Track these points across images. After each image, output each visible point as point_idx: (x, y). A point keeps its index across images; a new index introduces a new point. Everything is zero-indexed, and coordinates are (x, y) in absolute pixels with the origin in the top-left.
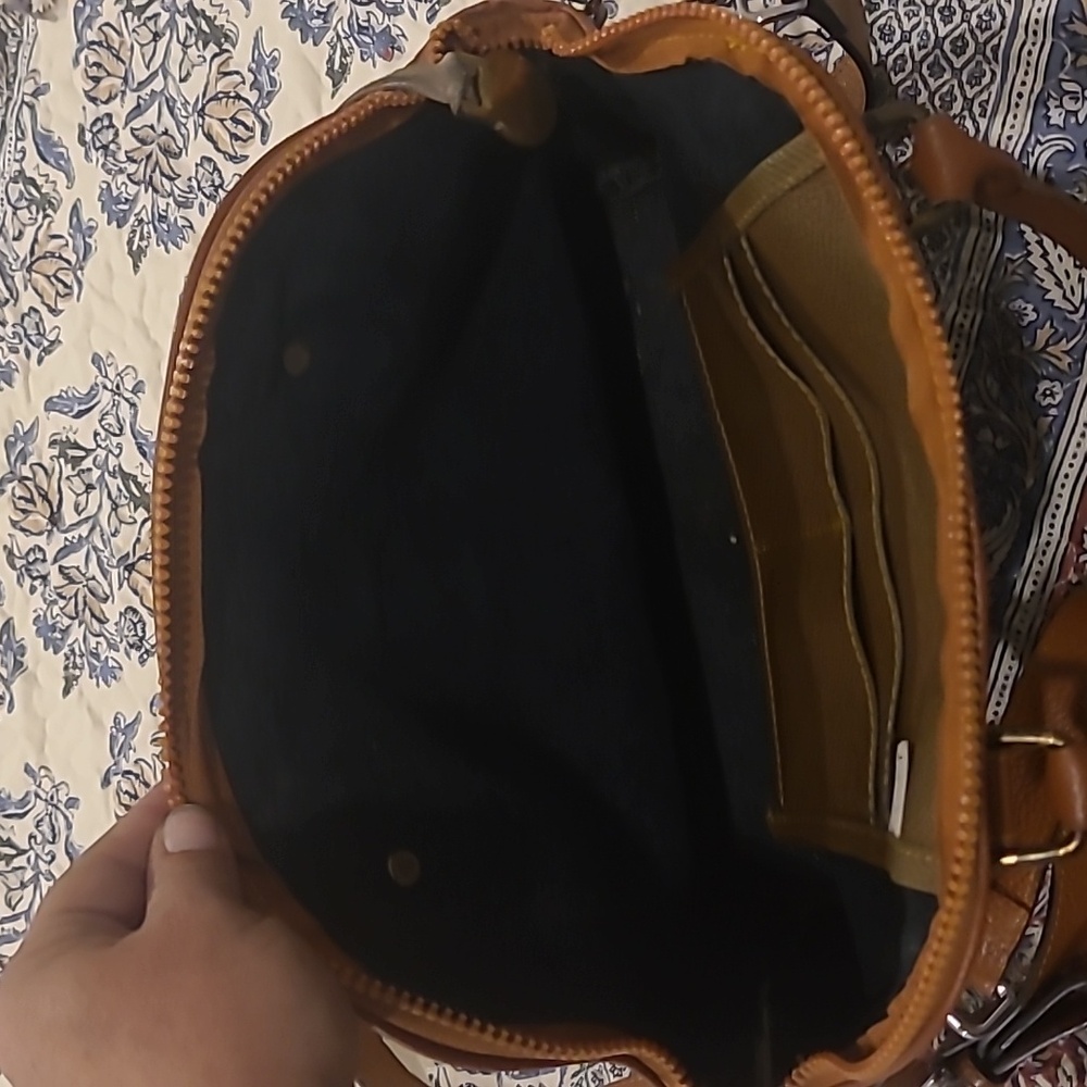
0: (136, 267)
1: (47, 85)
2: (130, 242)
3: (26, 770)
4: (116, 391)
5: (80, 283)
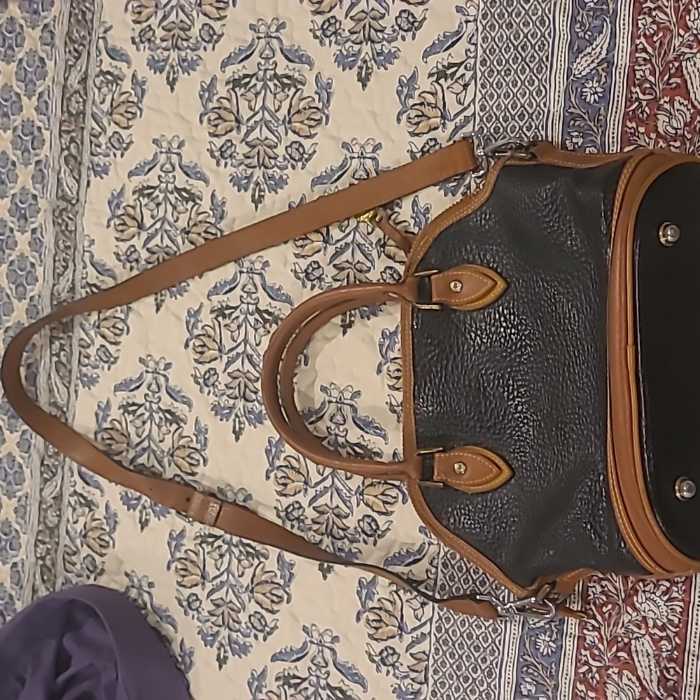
0: (172, 89)
2: (168, 78)
3: (140, 361)
4: (169, 151)
5: (141, 110)
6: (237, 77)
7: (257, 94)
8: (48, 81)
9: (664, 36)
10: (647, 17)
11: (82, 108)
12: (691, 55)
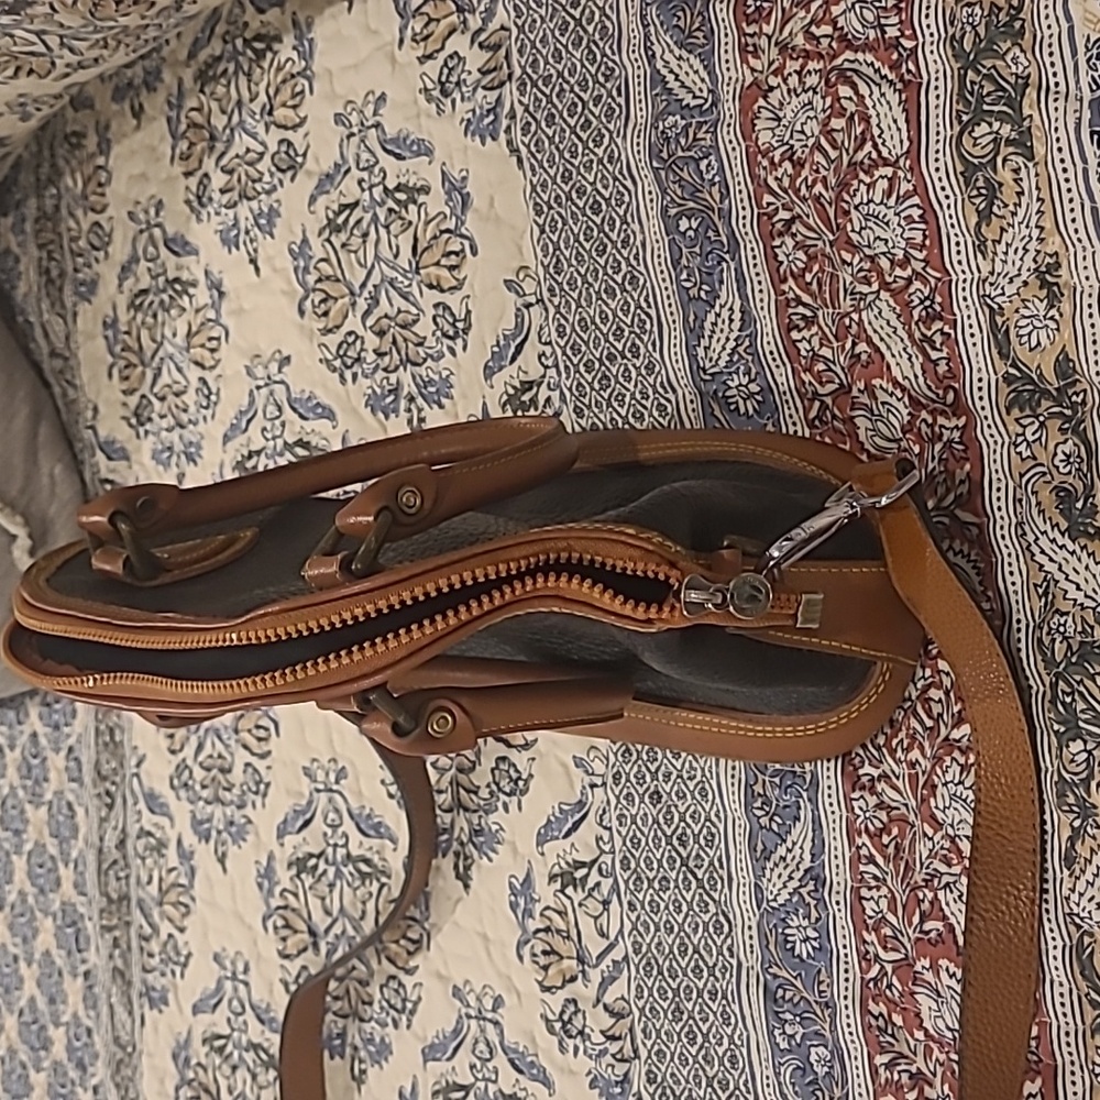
0: (224, 869)
1: (144, 756)
2: (216, 851)
4: (234, 977)
5: (193, 900)
6: (300, 855)
7: (331, 886)
8: (81, 843)
9: (902, 834)
10: (867, 795)
11: (124, 888)
12: (952, 879)
